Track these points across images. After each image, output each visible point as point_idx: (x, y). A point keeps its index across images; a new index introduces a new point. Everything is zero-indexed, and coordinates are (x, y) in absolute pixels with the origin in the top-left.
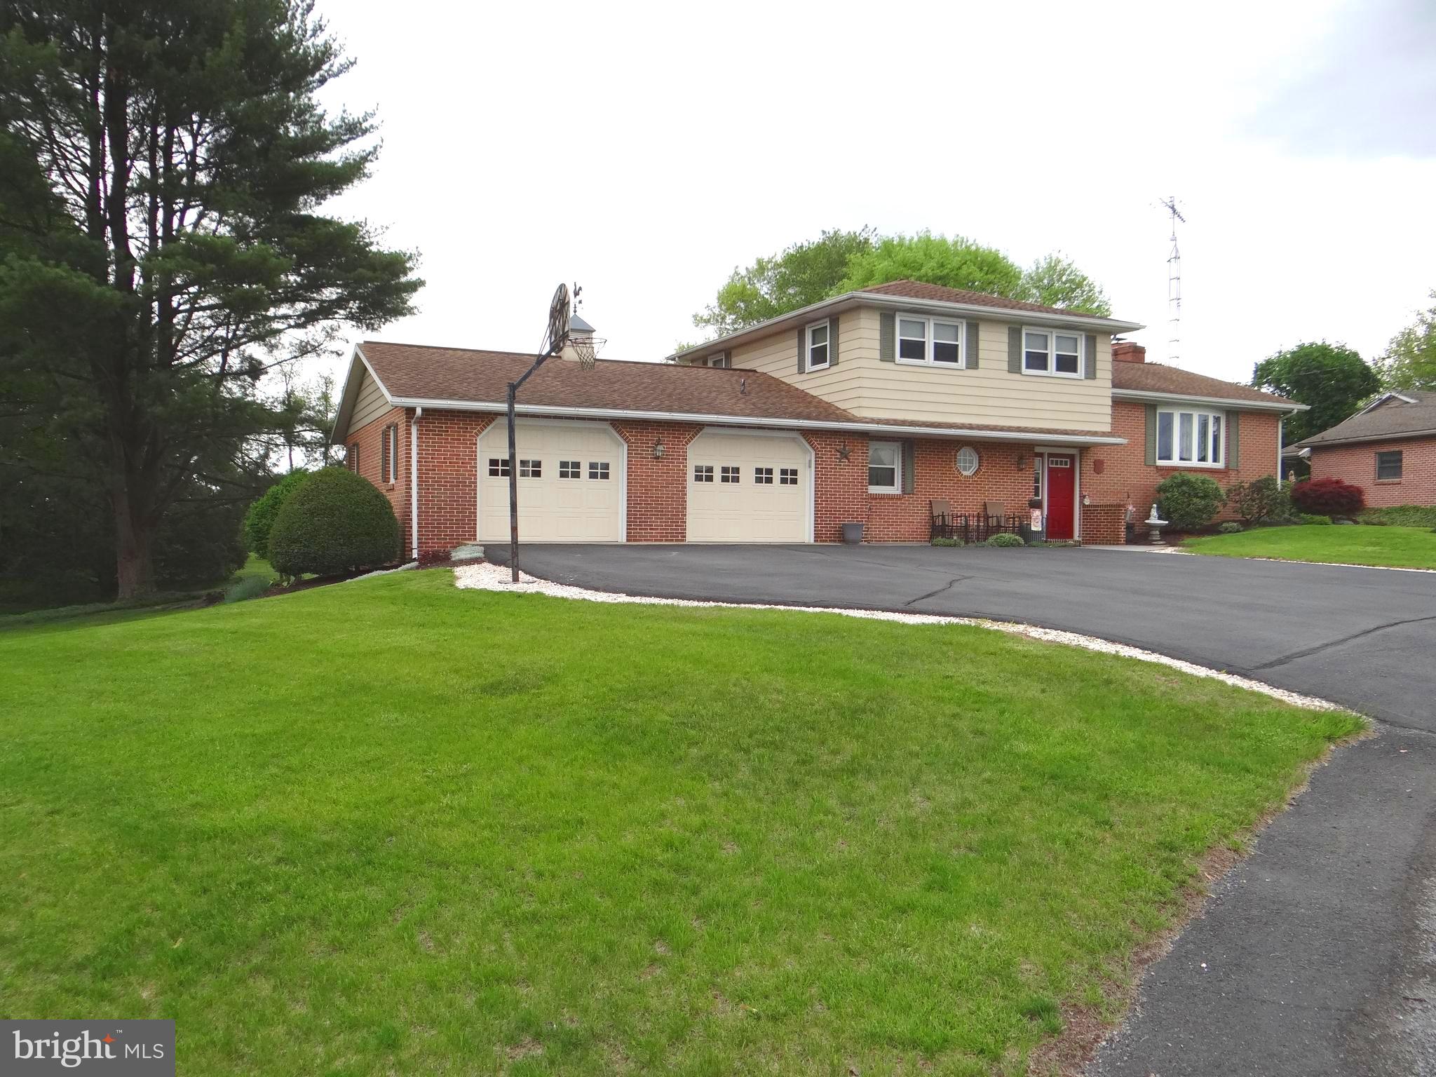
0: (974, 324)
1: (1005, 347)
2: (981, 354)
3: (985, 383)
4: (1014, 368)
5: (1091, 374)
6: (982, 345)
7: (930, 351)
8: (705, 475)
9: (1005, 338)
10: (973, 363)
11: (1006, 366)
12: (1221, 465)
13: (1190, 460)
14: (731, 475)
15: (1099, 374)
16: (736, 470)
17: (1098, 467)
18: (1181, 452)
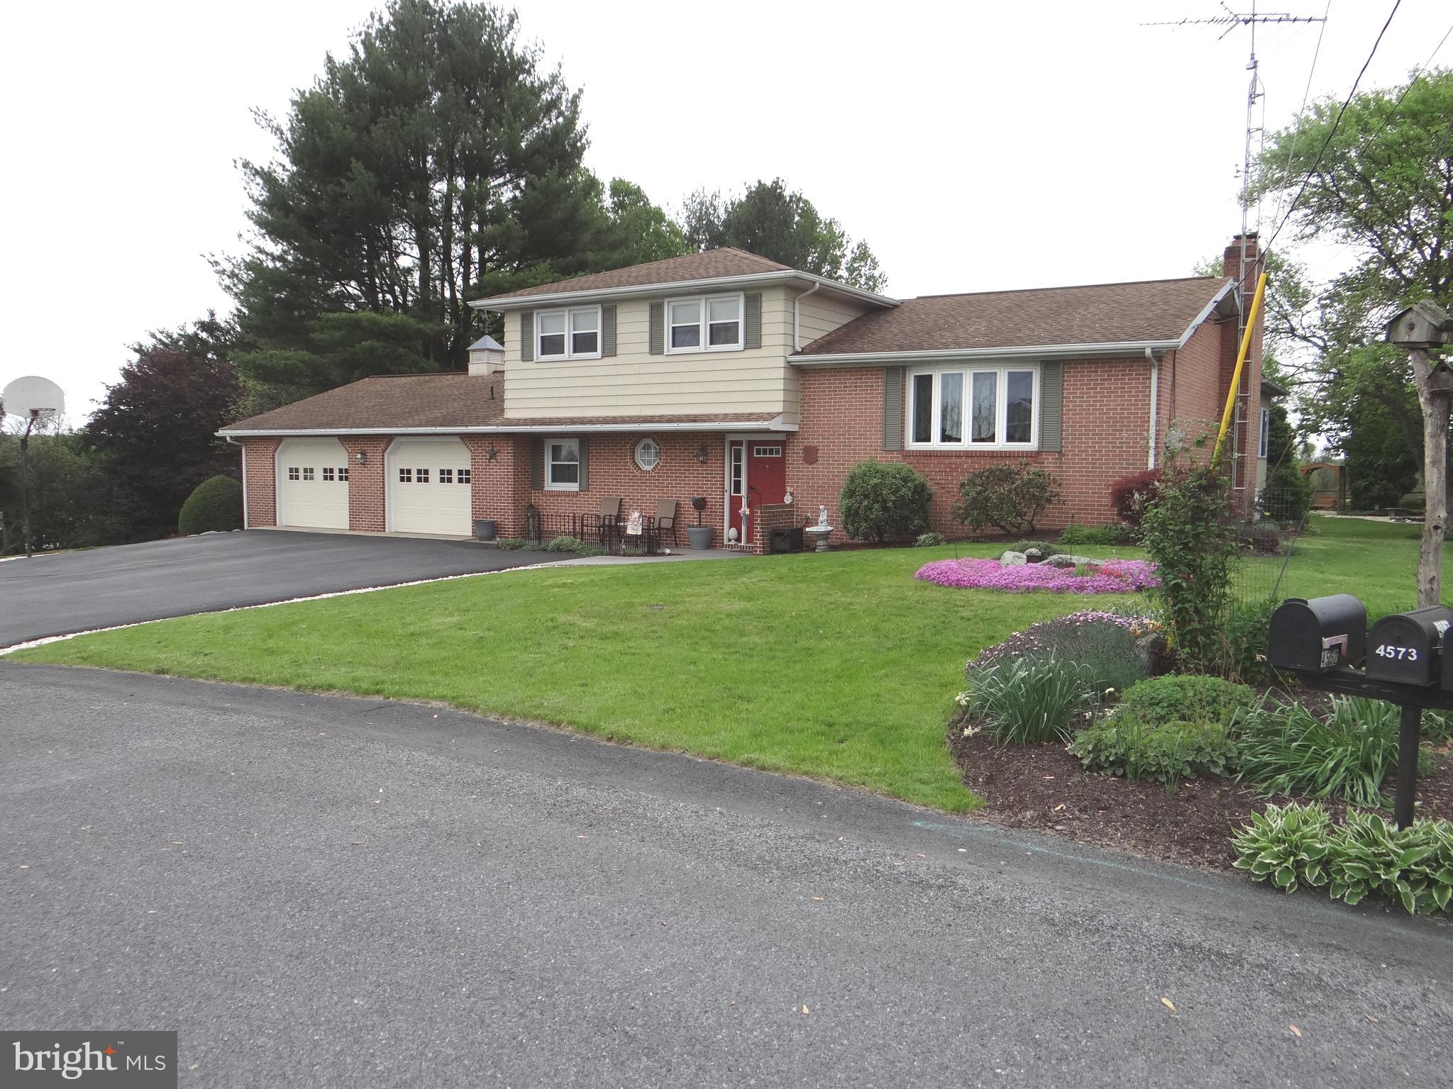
0: (609, 308)
1: (646, 327)
2: (620, 339)
3: (624, 370)
4: (655, 347)
5: (754, 341)
6: (620, 329)
7: (568, 344)
8: (405, 476)
9: (645, 316)
10: (610, 351)
11: (646, 347)
12: (1033, 445)
13: (959, 440)
14: (423, 476)
15: (765, 341)
16: (426, 472)
17: (811, 455)
18: (943, 430)
